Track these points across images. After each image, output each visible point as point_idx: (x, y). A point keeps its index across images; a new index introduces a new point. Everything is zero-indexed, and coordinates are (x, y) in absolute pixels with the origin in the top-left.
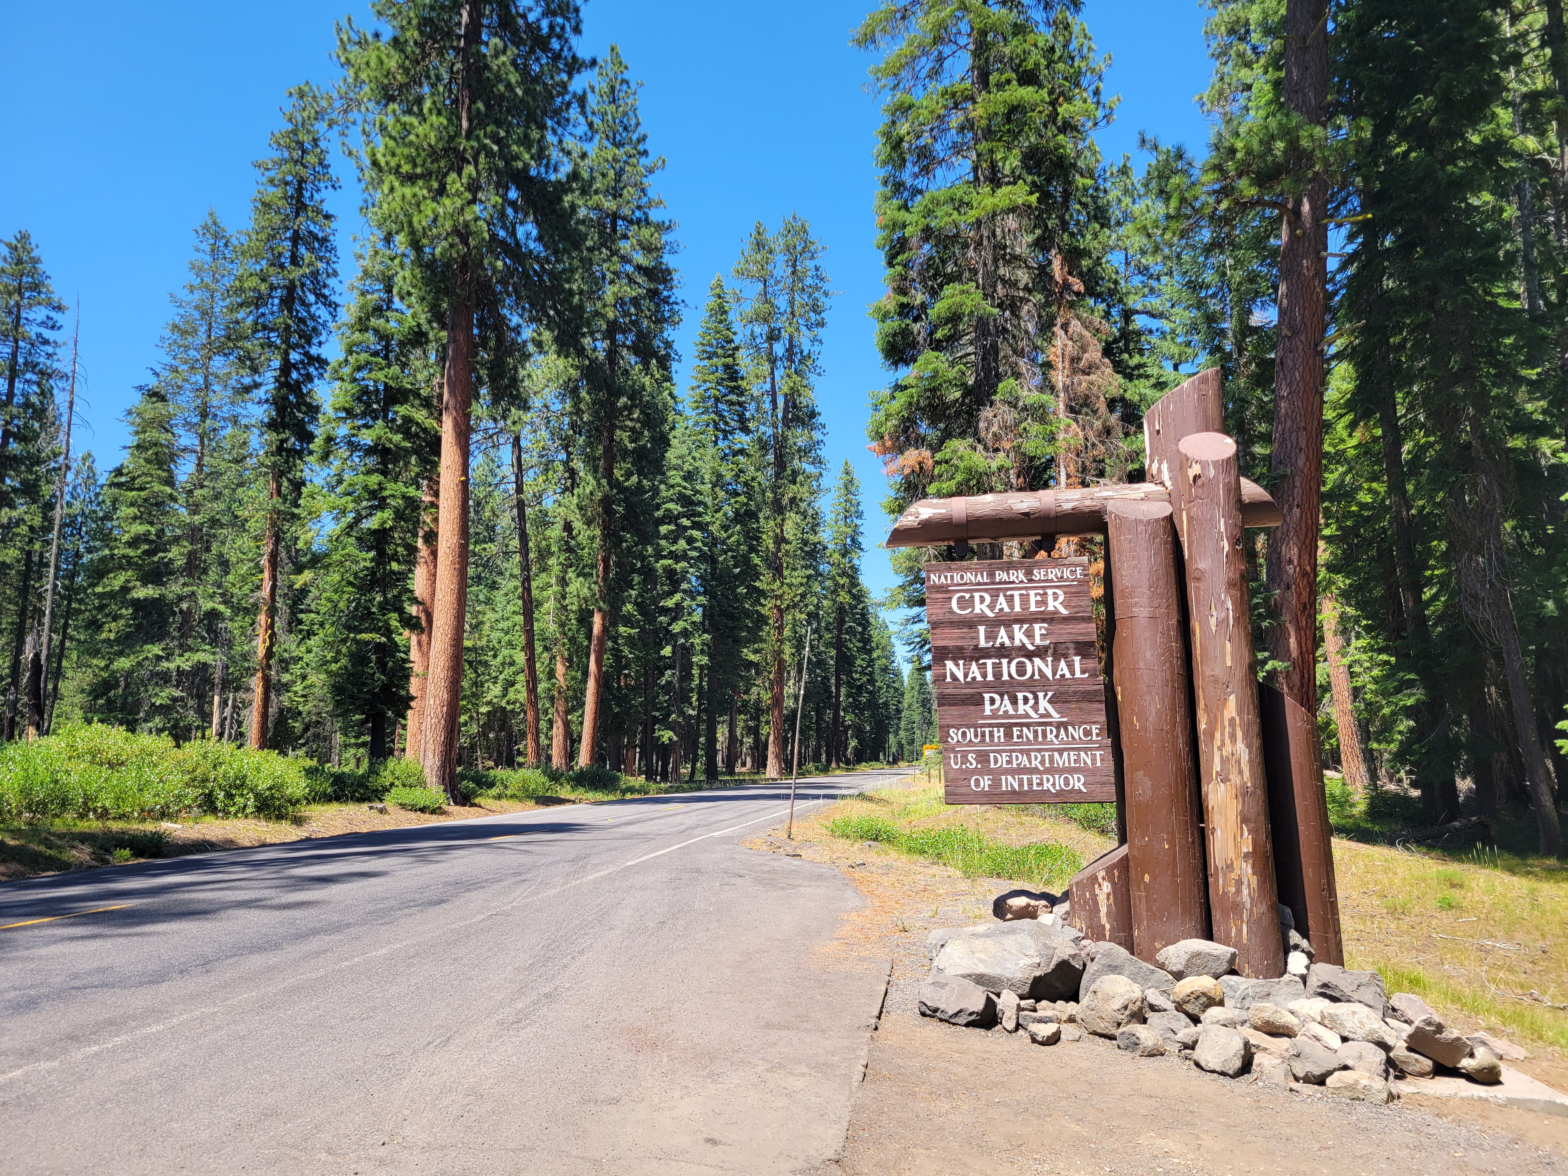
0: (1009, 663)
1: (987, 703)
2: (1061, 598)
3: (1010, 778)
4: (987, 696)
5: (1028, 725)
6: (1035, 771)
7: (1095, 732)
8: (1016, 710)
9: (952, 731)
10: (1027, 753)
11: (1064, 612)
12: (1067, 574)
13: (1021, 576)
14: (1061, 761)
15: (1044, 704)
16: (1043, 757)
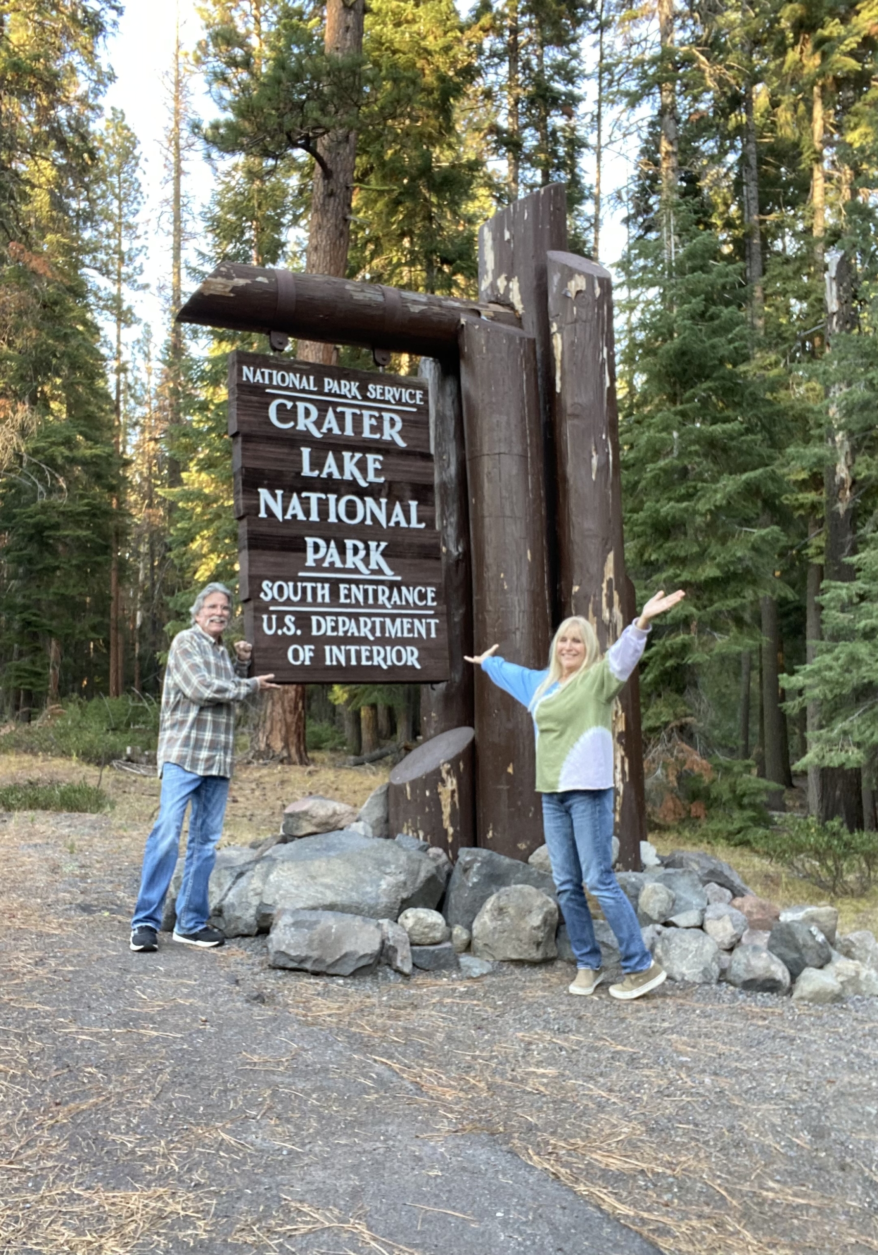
0: (337, 500)
1: (310, 550)
2: (399, 425)
3: (335, 648)
4: (310, 541)
5: (357, 582)
6: (363, 641)
7: (430, 595)
8: (344, 561)
9: (265, 584)
10: (356, 617)
11: (402, 444)
12: (406, 397)
13: (355, 391)
14: (394, 629)
15: (376, 558)
16: (374, 623)
